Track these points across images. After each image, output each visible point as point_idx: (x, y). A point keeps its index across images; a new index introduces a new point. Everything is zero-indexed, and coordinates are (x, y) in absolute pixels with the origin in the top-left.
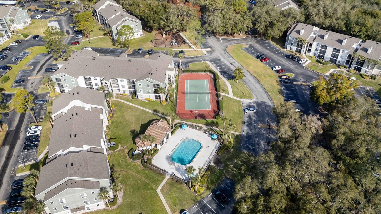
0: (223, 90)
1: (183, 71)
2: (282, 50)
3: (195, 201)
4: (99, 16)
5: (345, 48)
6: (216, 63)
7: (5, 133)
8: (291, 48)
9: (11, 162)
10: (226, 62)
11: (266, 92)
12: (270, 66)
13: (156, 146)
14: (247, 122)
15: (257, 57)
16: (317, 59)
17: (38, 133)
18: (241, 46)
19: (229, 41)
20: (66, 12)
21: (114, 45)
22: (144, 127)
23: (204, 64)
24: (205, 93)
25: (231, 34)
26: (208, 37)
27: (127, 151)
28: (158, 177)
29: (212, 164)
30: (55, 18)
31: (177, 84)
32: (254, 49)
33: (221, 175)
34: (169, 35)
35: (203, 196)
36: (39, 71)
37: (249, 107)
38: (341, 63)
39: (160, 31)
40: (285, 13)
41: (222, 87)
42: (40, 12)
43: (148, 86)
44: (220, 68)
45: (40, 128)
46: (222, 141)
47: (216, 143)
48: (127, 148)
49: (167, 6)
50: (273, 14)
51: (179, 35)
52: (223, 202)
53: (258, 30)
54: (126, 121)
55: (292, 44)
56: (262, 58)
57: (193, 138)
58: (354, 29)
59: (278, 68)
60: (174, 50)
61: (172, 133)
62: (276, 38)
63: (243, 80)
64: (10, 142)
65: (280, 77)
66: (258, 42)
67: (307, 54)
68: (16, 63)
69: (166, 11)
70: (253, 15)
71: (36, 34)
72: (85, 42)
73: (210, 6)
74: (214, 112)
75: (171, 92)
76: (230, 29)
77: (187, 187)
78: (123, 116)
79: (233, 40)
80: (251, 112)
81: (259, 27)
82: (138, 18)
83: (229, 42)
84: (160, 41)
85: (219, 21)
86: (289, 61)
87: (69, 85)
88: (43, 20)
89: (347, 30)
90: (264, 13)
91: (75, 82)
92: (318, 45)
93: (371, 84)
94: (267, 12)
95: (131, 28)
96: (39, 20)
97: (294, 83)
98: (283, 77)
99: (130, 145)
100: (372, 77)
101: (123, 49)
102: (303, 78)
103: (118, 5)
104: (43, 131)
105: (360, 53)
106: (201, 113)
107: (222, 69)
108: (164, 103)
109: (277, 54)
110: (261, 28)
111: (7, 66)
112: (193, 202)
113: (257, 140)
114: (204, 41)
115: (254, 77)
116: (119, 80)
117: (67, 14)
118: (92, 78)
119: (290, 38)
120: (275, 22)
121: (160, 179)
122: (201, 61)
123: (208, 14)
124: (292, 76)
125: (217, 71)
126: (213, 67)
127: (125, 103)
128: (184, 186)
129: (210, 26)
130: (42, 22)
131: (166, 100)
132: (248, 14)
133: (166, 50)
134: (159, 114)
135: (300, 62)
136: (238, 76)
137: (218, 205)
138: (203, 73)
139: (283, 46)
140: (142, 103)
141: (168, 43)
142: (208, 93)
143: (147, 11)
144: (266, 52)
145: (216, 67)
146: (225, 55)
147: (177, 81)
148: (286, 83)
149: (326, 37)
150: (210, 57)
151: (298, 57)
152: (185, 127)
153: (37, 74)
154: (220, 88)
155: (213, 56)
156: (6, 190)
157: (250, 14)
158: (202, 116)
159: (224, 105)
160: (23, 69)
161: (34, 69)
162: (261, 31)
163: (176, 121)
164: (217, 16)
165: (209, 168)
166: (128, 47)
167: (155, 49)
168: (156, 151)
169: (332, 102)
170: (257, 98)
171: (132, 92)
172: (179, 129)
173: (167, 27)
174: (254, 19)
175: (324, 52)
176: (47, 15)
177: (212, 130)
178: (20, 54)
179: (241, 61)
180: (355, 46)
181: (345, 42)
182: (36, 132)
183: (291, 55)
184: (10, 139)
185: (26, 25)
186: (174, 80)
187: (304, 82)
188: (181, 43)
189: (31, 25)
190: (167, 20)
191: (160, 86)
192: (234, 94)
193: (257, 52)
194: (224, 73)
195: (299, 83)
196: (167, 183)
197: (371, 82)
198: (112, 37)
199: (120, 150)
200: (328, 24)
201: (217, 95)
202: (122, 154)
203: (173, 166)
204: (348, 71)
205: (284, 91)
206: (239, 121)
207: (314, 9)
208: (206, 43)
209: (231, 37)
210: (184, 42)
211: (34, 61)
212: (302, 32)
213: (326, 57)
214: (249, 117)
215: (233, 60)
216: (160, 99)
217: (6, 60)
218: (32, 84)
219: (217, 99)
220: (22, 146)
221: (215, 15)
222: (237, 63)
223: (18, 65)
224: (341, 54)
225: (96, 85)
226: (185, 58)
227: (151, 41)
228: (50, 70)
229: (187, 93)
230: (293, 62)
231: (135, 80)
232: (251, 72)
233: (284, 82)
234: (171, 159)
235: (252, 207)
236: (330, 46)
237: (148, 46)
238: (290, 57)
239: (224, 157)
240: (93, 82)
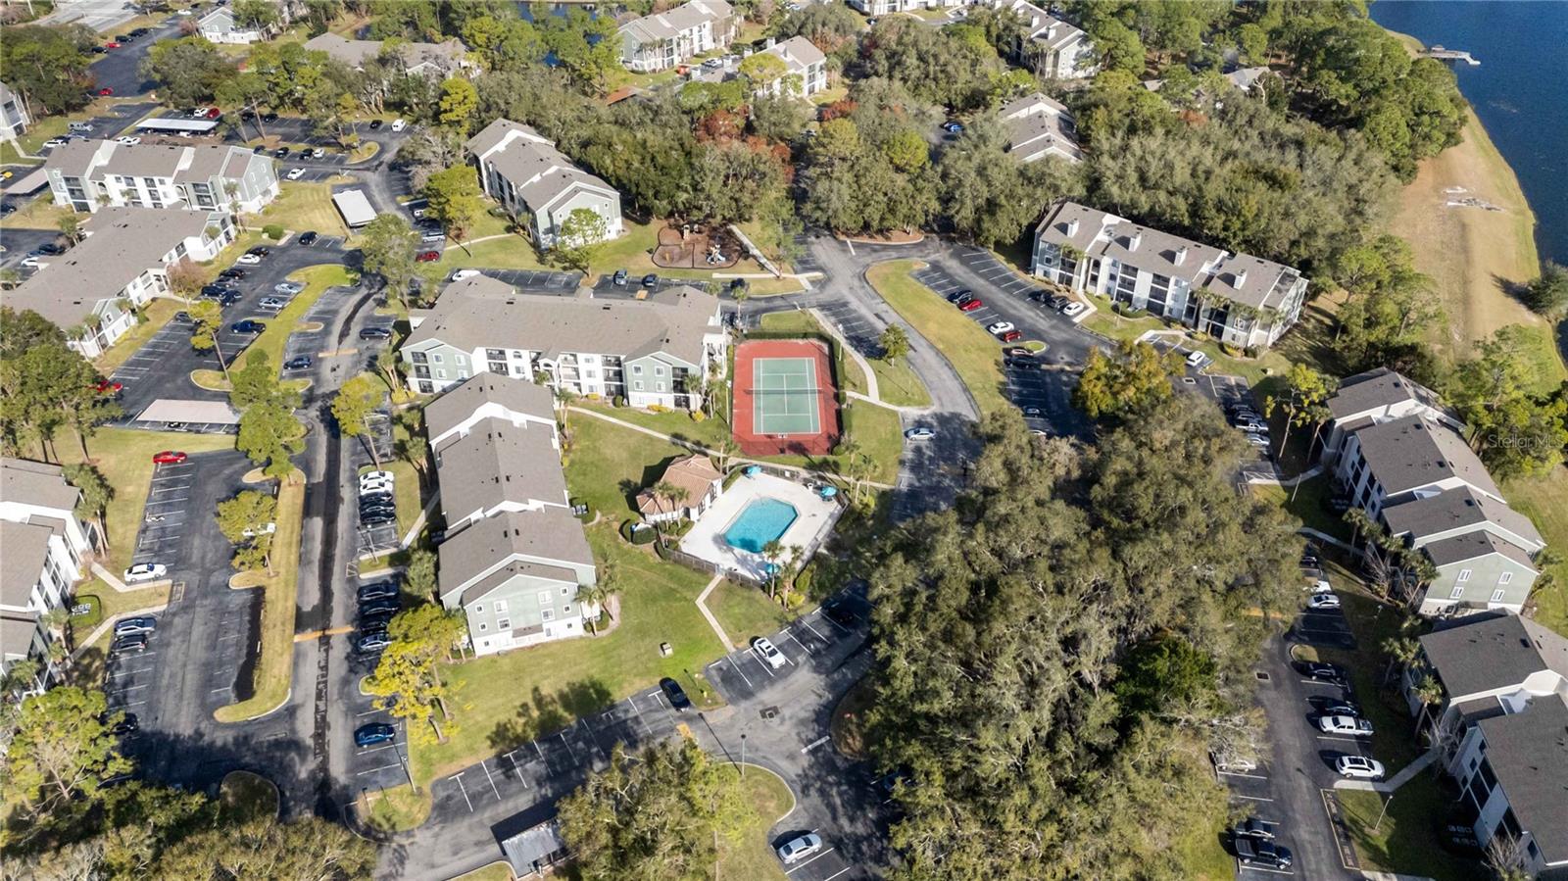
0: (854, 385)
1: (746, 336)
2: (1022, 277)
3: (782, 622)
4: (489, 174)
5: (1182, 273)
6: (834, 315)
7: (302, 489)
8: (1046, 274)
9: (339, 550)
10: (864, 311)
11: (966, 389)
12: (982, 323)
13: (687, 513)
14: (912, 461)
15: (951, 298)
16: (1114, 302)
17: (389, 487)
18: (908, 267)
19: (875, 251)
20: (374, 158)
21: (541, 261)
22: (654, 474)
23: (803, 317)
24: (806, 392)
25: (880, 231)
26: (813, 239)
27: (616, 526)
28: (696, 576)
29: (823, 550)
30: (345, 178)
31: (731, 370)
32: (945, 274)
33: (842, 573)
34: (700, 232)
35: (800, 612)
36: (343, 335)
37: (919, 425)
38: (1175, 315)
39: (672, 220)
40: (1030, 174)
41: (850, 376)
42: (294, 155)
43: (659, 372)
44: (847, 329)
45: (389, 475)
46: (846, 502)
47: (834, 507)
48: (616, 519)
49: (694, 151)
50: (997, 176)
51: (730, 233)
52: (846, 624)
53: (956, 220)
54: (605, 459)
55: (1048, 261)
56: (963, 299)
57: (778, 498)
58: (1211, 223)
59: (1002, 327)
60: (716, 275)
61: (725, 485)
62: (1005, 245)
63: (909, 361)
64: (322, 510)
65: (1007, 351)
66: (956, 255)
67: (1090, 288)
68: (270, 313)
69: (691, 165)
70: (944, 176)
71: (305, 229)
72: (453, 252)
73: (821, 149)
74: (830, 437)
75: (716, 390)
76: (877, 217)
77: (765, 595)
78: (595, 449)
79: (885, 248)
80: (924, 437)
81: (957, 212)
82: (609, 183)
83: (874, 255)
84: (677, 250)
85: (846, 192)
86: (1038, 308)
87: (448, 371)
88: (312, 183)
89: (1195, 224)
90: (973, 174)
91: (463, 363)
92: (1114, 264)
93: (1244, 371)
94: (981, 171)
95: (595, 216)
96: (301, 183)
97: (1044, 367)
98: (1014, 352)
99: (623, 511)
100: (1247, 352)
101: (570, 273)
102: (1069, 354)
103: (543, 140)
104: (398, 485)
105: (1218, 287)
106: (795, 440)
107: (853, 329)
108: (700, 416)
109: (1006, 290)
110: (964, 215)
111: (252, 323)
112: (776, 623)
113: (932, 500)
114: (801, 251)
115: (938, 352)
116: (581, 357)
117: (381, 164)
118: (509, 353)
119: (1041, 246)
120: (1002, 200)
121: (703, 580)
122: (795, 307)
123: (812, 172)
124: (1038, 348)
125: (838, 334)
126: (828, 326)
127: (597, 419)
128: (759, 594)
129: (818, 208)
130: (313, 189)
131: (705, 409)
132: (929, 173)
133: (695, 275)
134: (688, 444)
135: (1066, 311)
136: (892, 348)
137: (835, 629)
138: (801, 342)
139: (1027, 267)
140: (642, 418)
141: (700, 257)
142: (813, 392)
143: (636, 164)
144: (978, 283)
145: (835, 325)
146: (861, 292)
147: (730, 360)
148: (1022, 366)
149: (1136, 243)
150: (821, 296)
151: (1064, 299)
152: (755, 472)
153: (340, 342)
154: (846, 378)
155: (829, 295)
156: (347, 607)
157: (933, 174)
158: (798, 448)
159: (855, 422)
160: (296, 330)
161: (326, 332)
162: (964, 224)
163: (733, 461)
164: (839, 180)
165: (816, 557)
166: (584, 269)
167: (661, 276)
168: (688, 525)
169: (1119, 409)
170: (942, 405)
171: (613, 389)
172: (742, 478)
173: (695, 212)
174: (943, 188)
175: (1131, 285)
176: (321, 169)
177: (823, 478)
178: (277, 288)
179: (907, 309)
180: (1206, 269)
181: (1181, 258)
182: (382, 485)
183: (1043, 291)
184: (319, 502)
185: (268, 200)
186: (721, 359)
187: (1069, 364)
188: (735, 256)
189: (283, 201)
190: (695, 189)
191: (691, 372)
192: (882, 395)
193: (953, 283)
194: (858, 341)
195: (1056, 367)
196: (718, 588)
197: (1246, 364)
198: (537, 239)
199: (600, 523)
200: (1146, 208)
201: (838, 398)
202: (607, 531)
203: (729, 555)
204: (1189, 335)
205: (1012, 387)
206: (892, 459)
207: (1111, 163)
208: (809, 255)
209: (880, 240)
210: (745, 253)
211: (321, 307)
212: (1074, 229)
213: (1138, 299)
214: (918, 450)
215: (884, 306)
216: (688, 406)
217: (239, 306)
218: (334, 370)
219: (837, 406)
220: (354, 516)
221: (834, 175)
222: (894, 314)
223: (278, 319)
224: (1171, 290)
225: (518, 370)
226: (749, 299)
227: (650, 252)
228: (377, 334)
229: (758, 393)
230: (1050, 311)
231: (622, 358)
232: (932, 339)
233: (1016, 364)
234: (723, 541)
235: (902, 609)
236: (1145, 270)
237: (641, 265)
238: (1043, 299)
239: (851, 537)
240: (512, 362)
